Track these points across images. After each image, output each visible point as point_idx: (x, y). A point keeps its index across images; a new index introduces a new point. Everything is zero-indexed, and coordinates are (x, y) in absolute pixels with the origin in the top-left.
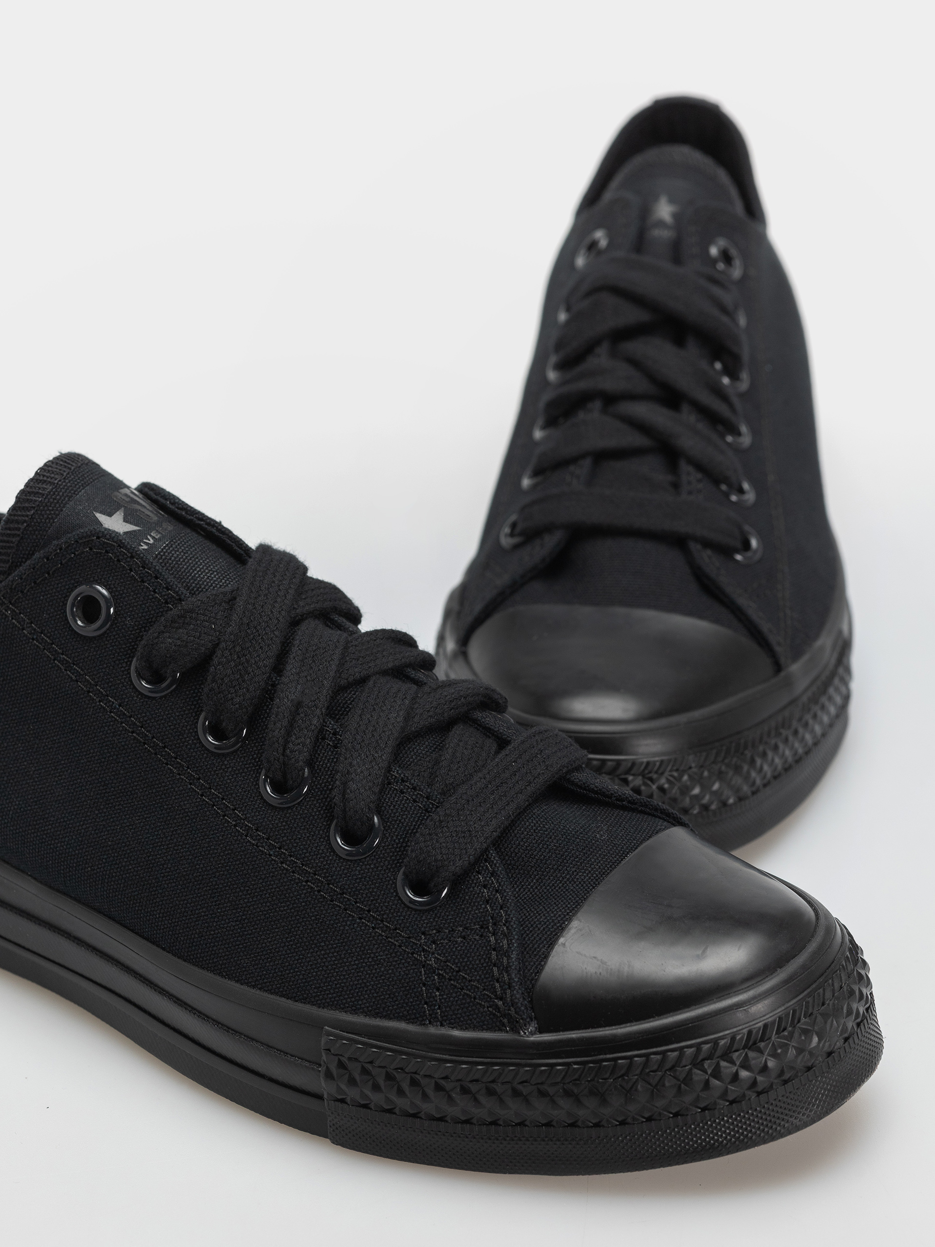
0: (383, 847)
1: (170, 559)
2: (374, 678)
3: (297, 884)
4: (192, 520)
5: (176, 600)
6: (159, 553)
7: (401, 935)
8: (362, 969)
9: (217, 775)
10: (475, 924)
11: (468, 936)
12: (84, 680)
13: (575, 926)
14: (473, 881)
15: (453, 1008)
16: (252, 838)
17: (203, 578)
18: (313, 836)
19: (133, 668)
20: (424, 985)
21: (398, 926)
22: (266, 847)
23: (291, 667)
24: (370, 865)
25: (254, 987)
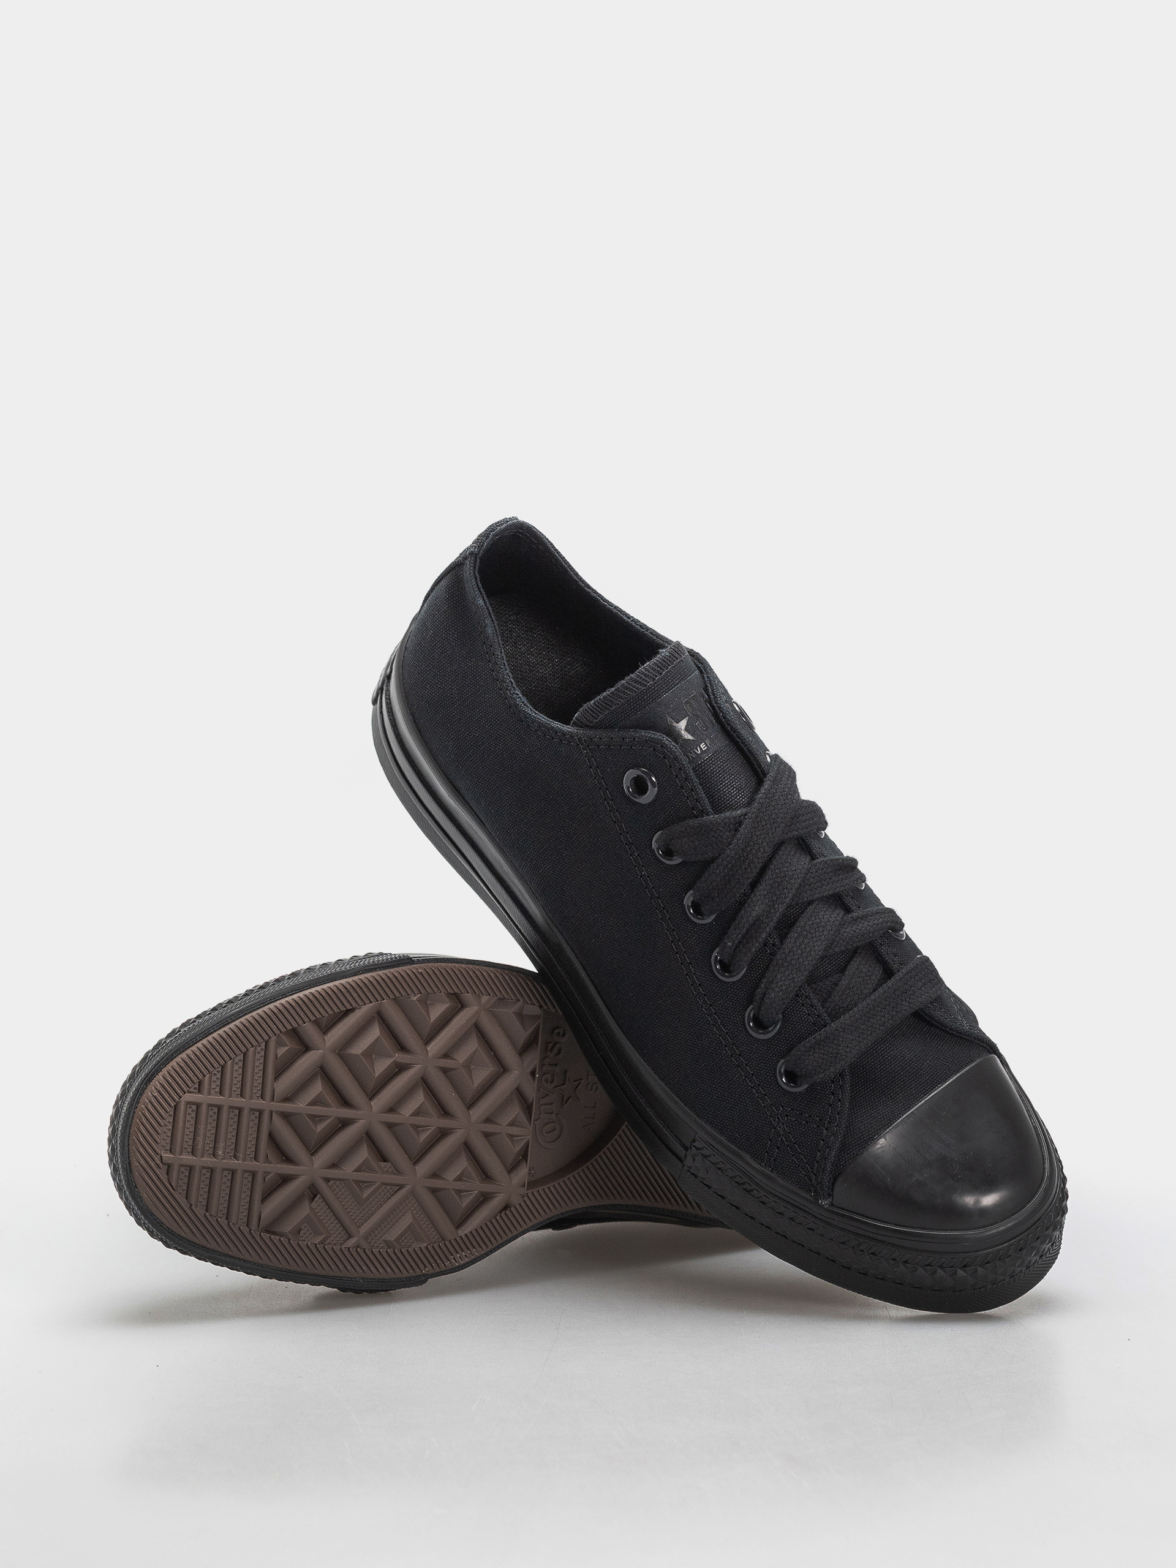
0: (777, 1038)
1: (707, 770)
2: (816, 902)
3: (713, 1034)
4: (733, 736)
5: (700, 810)
6: (701, 764)
7: (767, 1101)
8: (735, 1110)
9: (687, 935)
10: (817, 1117)
11: (810, 1122)
12: (620, 824)
13: (881, 1143)
14: (827, 1087)
15: (783, 1165)
16: (694, 988)
17: (725, 792)
18: (735, 1008)
19: (654, 839)
20: (770, 1140)
21: (768, 1094)
22: (702, 1001)
23: (762, 889)
24: (764, 1046)
25: (662, 1080)
